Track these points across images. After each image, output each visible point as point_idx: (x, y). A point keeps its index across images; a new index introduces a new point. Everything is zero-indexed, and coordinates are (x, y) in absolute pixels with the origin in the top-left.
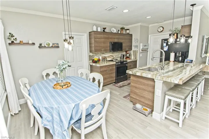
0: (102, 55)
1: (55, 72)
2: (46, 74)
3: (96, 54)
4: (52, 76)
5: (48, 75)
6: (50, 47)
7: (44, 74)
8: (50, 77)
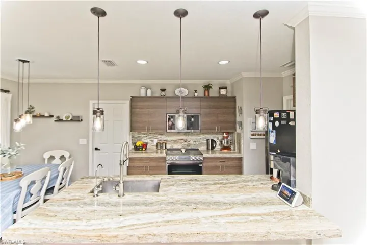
0: (159, 136)
1: (63, 156)
2: (49, 156)
3: (144, 134)
4: (57, 161)
5: (52, 158)
6: (68, 121)
7: (47, 156)
8: (54, 162)
